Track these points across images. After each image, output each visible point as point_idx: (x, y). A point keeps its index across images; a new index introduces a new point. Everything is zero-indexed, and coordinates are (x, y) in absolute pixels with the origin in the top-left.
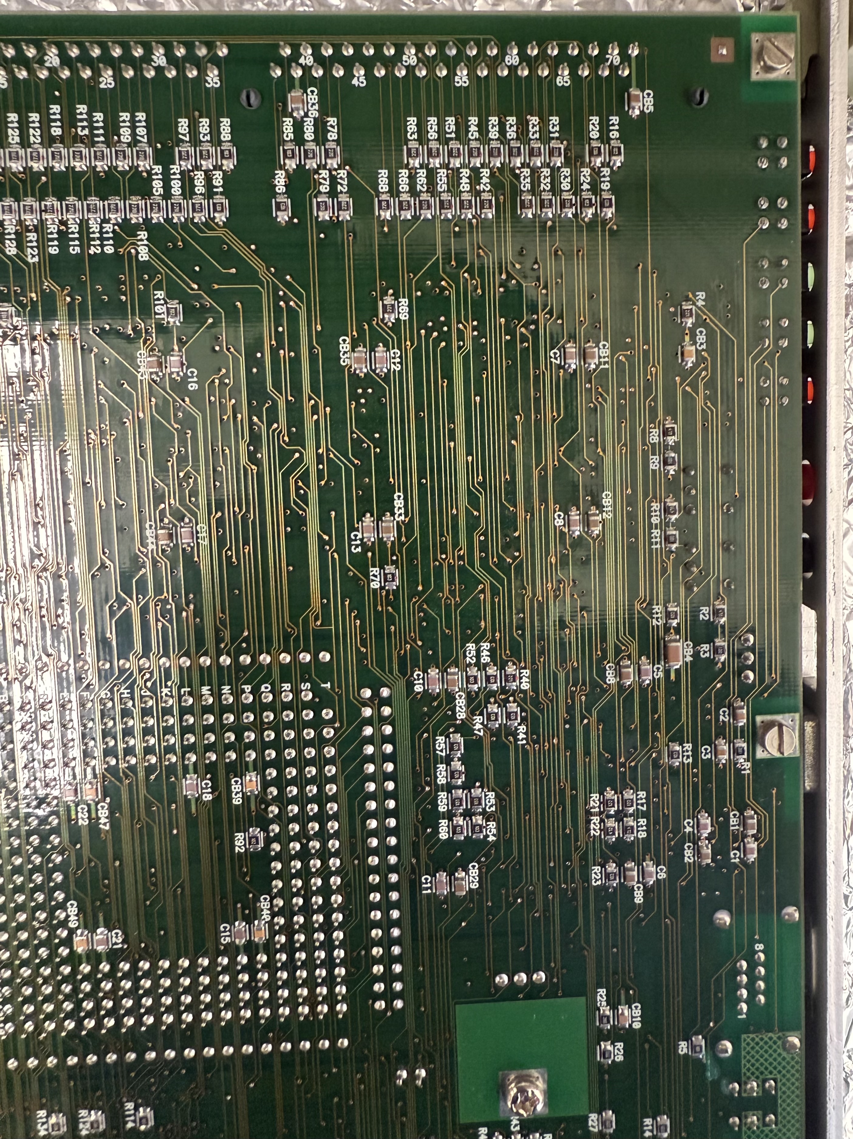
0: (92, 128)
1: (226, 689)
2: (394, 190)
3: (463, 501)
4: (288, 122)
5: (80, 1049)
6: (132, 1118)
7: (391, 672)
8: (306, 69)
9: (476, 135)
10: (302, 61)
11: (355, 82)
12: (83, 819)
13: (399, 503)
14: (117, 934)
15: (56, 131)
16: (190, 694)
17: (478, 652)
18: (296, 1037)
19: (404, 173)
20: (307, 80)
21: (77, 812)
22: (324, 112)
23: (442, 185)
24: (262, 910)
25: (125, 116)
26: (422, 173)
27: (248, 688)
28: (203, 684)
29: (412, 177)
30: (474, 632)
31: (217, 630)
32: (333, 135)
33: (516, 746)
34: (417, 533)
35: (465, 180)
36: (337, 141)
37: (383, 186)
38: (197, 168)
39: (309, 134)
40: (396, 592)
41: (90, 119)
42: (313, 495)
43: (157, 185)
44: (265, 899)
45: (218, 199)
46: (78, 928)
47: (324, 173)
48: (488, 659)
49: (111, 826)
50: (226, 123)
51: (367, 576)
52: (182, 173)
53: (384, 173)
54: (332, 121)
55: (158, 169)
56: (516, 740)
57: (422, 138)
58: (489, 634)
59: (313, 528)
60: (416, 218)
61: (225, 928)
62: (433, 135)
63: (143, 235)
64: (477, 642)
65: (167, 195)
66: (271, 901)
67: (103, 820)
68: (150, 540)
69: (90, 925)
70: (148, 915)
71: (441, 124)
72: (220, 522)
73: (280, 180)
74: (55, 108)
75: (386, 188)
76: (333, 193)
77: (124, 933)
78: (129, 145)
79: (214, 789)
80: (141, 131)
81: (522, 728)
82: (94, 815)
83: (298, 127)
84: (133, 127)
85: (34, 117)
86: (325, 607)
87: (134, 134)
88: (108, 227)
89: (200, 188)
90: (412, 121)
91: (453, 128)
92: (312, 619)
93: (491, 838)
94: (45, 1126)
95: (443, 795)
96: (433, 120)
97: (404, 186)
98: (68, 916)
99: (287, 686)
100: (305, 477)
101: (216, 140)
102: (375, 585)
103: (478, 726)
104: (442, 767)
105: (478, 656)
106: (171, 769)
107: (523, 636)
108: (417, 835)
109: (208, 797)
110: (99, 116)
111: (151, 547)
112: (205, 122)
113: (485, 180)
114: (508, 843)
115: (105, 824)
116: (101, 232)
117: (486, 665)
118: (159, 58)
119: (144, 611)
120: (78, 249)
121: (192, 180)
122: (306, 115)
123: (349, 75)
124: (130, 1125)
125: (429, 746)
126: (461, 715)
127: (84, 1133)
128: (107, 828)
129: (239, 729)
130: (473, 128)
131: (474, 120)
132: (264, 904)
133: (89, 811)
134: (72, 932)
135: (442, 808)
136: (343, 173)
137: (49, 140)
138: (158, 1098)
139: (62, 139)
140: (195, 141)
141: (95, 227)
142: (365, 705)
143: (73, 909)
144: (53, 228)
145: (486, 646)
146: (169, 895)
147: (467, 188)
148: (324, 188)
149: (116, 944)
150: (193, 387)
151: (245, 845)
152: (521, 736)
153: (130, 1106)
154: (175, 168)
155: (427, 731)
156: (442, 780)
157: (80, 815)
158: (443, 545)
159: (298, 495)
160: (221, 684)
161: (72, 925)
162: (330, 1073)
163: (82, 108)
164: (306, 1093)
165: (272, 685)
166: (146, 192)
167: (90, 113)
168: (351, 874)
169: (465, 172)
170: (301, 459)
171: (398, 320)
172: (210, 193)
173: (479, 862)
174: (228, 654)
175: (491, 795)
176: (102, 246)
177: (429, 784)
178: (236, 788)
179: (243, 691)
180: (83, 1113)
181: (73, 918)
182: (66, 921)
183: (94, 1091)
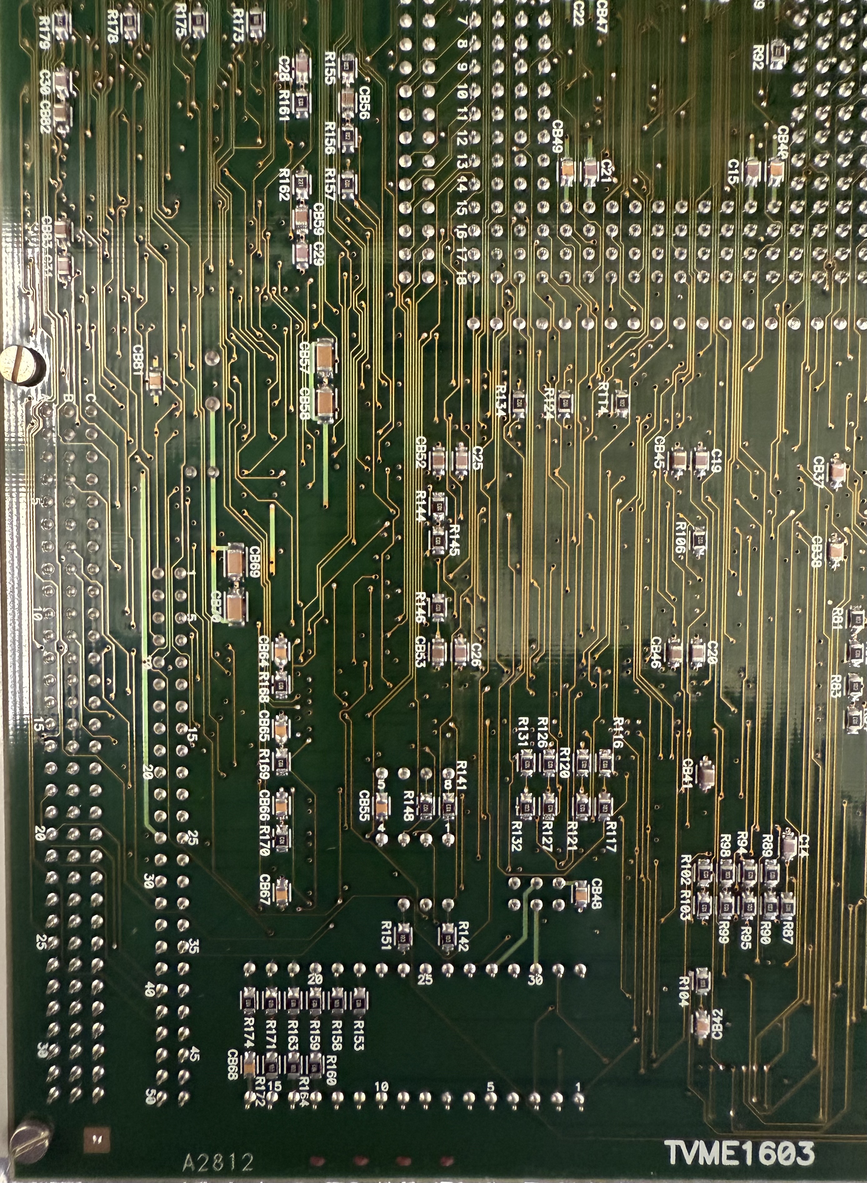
6: (606, 402)
12: (578, 18)
14: (607, 164)
18: (808, 313)
21: (572, 9)
24: (779, 145)
44: (784, 130)
46: (562, 155)
49: (610, 29)
61: (734, 164)
66: (790, 134)
67: (602, 21)
69: (577, 152)
70: (645, 144)
77: (617, 165)
82: (591, 12)
94: (504, 406)
98: (552, 139)
115: (603, 26)
124: (603, 411)
127: (549, 416)
128: (605, 31)
132: (782, 137)
133: (586, 9)
134: (554, 158)
143: (558, 132)
146: (671, 117)
149: (605, 177)
151: (764, 61)
153: (604, 386)
157: (575, 12)
161: (556, 150)
162: (844, 360)
164: (816, 382)
180: (550, 391)
181: (558, 141)
182: (550, 144)
183: (564, 366)
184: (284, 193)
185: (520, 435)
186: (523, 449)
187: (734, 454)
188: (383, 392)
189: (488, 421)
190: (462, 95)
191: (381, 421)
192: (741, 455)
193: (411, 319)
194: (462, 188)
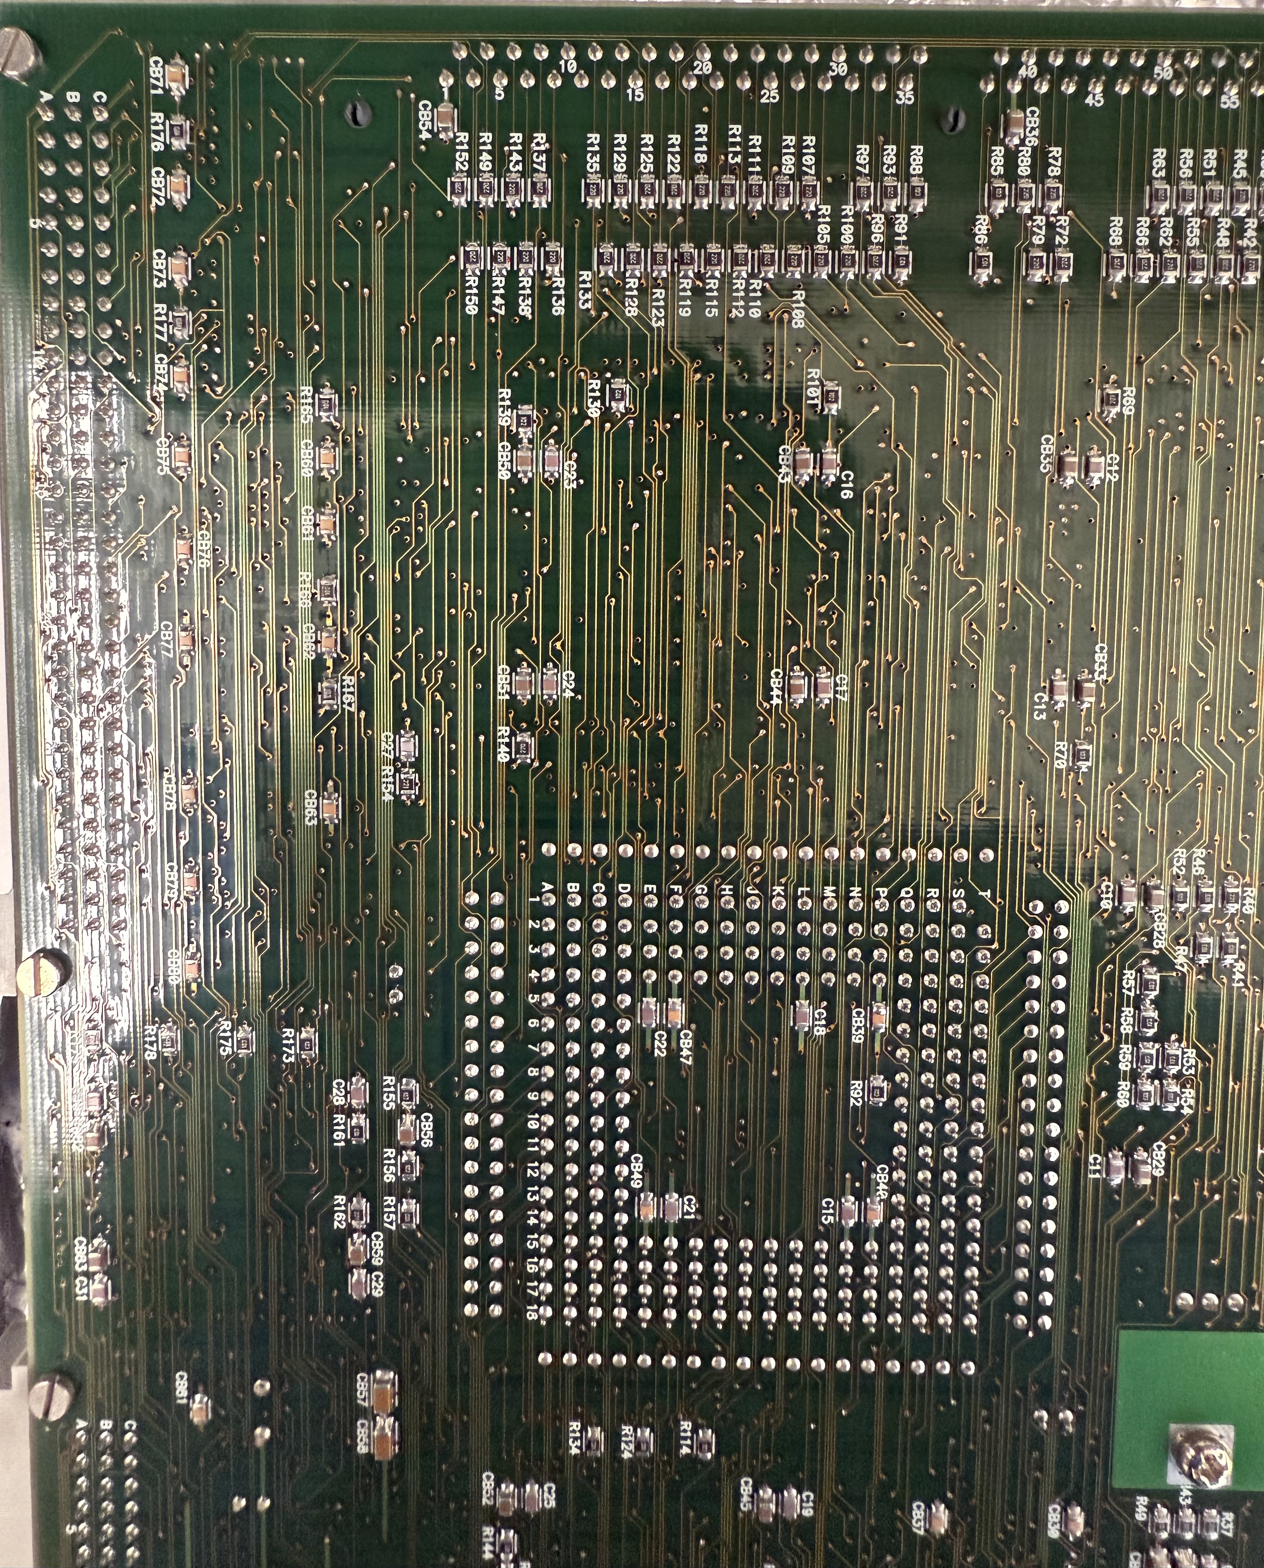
0: (746, 155)
1: (856, 891)
2: (1129, 244)
3: (1186, 657)
4: (999, 151)
5: (630, 1346)
6: (689, 1442)
7: (1071, 881)
8: (1028, 83)
9: (1244, 173)
10: (1022, 72)
11: (1089, 101)
12: (660, 1049)
13: (1101, 657)
14: (690, 1200)
15: (701, 158)
16: (809, 895)
17: (1189, 859)
19: (1144, 221)
20: (1027, 98)
21: (653, 1039)
22: (1046, 139)
23: (1193, 239)
24: (878, 1184)
25: (790, 140)
26: (1169, 222)
27: (883, 891)
28: (826, 883)
29: (1154, 228)
30: (1186, 834)
31: (851, 815)
32: (1055, 171)
33: (1230, 989)
34: (1122, 697)
35: (1223, 233)
36: (1060, 178)
37: (1115, 238)
38: (875, 209)
39: (1024, 169)
40: (1087, 775)
41: (745, 143)
42: (990, 643)
43: (824, 230)
44: (883, 1170)
45: (901, 250)
46: (642, 1190)
47: (1040, 220)
48: (1202, 871)
49: (694, 1060)
50: (918, 151)
51: (1051, 752)
52: (857, 215)
53: (1117, 221)
54: (1056, 151)
55: (826, 209)
56: (1230, 980)
57: (1171, 177)
58: (1206, 838)
59: (987, 684)
60: (1154, 281)
61: (828, 1203)
62: (1186, 172)
63: (800, 295)
64: (1189, 847)
65: (835, 243)
66: (890, 1173)
67: (685, 1053)
68: (776, 692)
69: (658, 1189)
70: (732, 1180)
71: (1197, 159)
72: (867, 674)
73: (982, 227)
74: (702, 128)
75: (1119, 241)
76: (1049, 246)
77: (700, 1201)
78: (792, 177)
79: (830, 1020)
80: (809, 160)
81: (1240, 966)
82: (674, 1045)
83: (1011, 158)
84: (799, 155)
85: (675, 138)
86: (994, 790)
87: (799, 164)
88: (757, 284)
89: (878, 235)
90: (1161, 153)
91: (1214, 163)
92: (974, 805)
93: (1186, 1111)
94: (578, 1443)
95: (1126, 1048)
96: (1188, 153)
97: (1143, 239)
98: (631, 1173)
99: (934, 892)
100: (981, 619)
101: (904, 174)
102: (1061, 764)
103: (1181, 960)
104: (1128, 1011)
105: (1188, 866)
106: (777, 992)
107: (1251, 843)
108: (1087, 1099)
109: (821, 1032)
110: (756, 139)
111: (776, 701)
112: (891, 149)
113: (1250, 233)
114: (1209, 1118)
115: (687, 1058)
116: (746, 290)
117: (1198, 878)
118: (839, 64)
119: (761, 784)
120: (715, 311)
121: (868, 224)
122: (1023, 143)
123: (1082, 91)
124: (685, 1450)
125: (1113, 982)
126: (1160, 943)
127: (626, 1455)
128: (690, 1063)
129: (868, 946)
130: (1240, 164)
131: (1242, 154)
132: (881, 1177)
133: (668, 1040)
134: (633, 1193)
135: (1124, 1066)
136: (1064, 220)
137: (690, 170)
138: (724, 1418)
139: (707, 168)
140: (876, 174)
141: (740, 284)
142: (1034, 922)
143: (638, 1166)
144: (687, 284)
145: (1200, 852)
146: (761, 1153)
147: (1226, 242)
148: (1038, 240)
149: (689, 1213)
150: (847, 494)
151: (863, 1097)
152: (1238, 976)
153: (686, 1425)
154: (848, 209)
155: (1112, 961)
156: (1127, 1029)
157: (657, 1043)
158: (1156, 715)
159: (970, 642)
160: (850, 884)
161: (635, 1185)
162: (947, 1405)
163: (736, 129)
164: (914, 1429)
165: (916, 889)
166: (810, 239)
167: (745, 136)
168: (997, 1144)
169: (1226, 222)
170: (978, 593)
171: (1120, 415)
172: (890, 243)
173: (1167, 1141)
174: (862, 845)
175: (1192, 1053)
176: (747, 308)
177: (1109, 1032)
178: (858, 1021)
179: (877, 896)
180: (627, 1429)
181: (637, 1176)
182: (628, 1179)
183: (643, 1403)
184: (339, 1221)
185: (594, 1475)
186: (598, 1487)
187: (827, 1495)
188: (447, 1426)
189: (561, 1460)
190: (533, 1125)
191: (445, 1455)
192: (835, 1499)
193: (477, 1355)
194: (532, 1221)
